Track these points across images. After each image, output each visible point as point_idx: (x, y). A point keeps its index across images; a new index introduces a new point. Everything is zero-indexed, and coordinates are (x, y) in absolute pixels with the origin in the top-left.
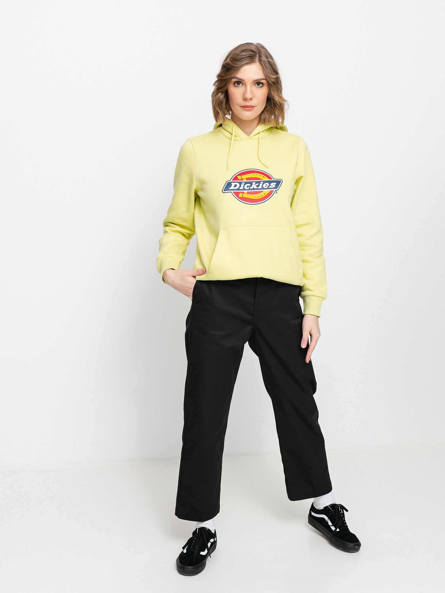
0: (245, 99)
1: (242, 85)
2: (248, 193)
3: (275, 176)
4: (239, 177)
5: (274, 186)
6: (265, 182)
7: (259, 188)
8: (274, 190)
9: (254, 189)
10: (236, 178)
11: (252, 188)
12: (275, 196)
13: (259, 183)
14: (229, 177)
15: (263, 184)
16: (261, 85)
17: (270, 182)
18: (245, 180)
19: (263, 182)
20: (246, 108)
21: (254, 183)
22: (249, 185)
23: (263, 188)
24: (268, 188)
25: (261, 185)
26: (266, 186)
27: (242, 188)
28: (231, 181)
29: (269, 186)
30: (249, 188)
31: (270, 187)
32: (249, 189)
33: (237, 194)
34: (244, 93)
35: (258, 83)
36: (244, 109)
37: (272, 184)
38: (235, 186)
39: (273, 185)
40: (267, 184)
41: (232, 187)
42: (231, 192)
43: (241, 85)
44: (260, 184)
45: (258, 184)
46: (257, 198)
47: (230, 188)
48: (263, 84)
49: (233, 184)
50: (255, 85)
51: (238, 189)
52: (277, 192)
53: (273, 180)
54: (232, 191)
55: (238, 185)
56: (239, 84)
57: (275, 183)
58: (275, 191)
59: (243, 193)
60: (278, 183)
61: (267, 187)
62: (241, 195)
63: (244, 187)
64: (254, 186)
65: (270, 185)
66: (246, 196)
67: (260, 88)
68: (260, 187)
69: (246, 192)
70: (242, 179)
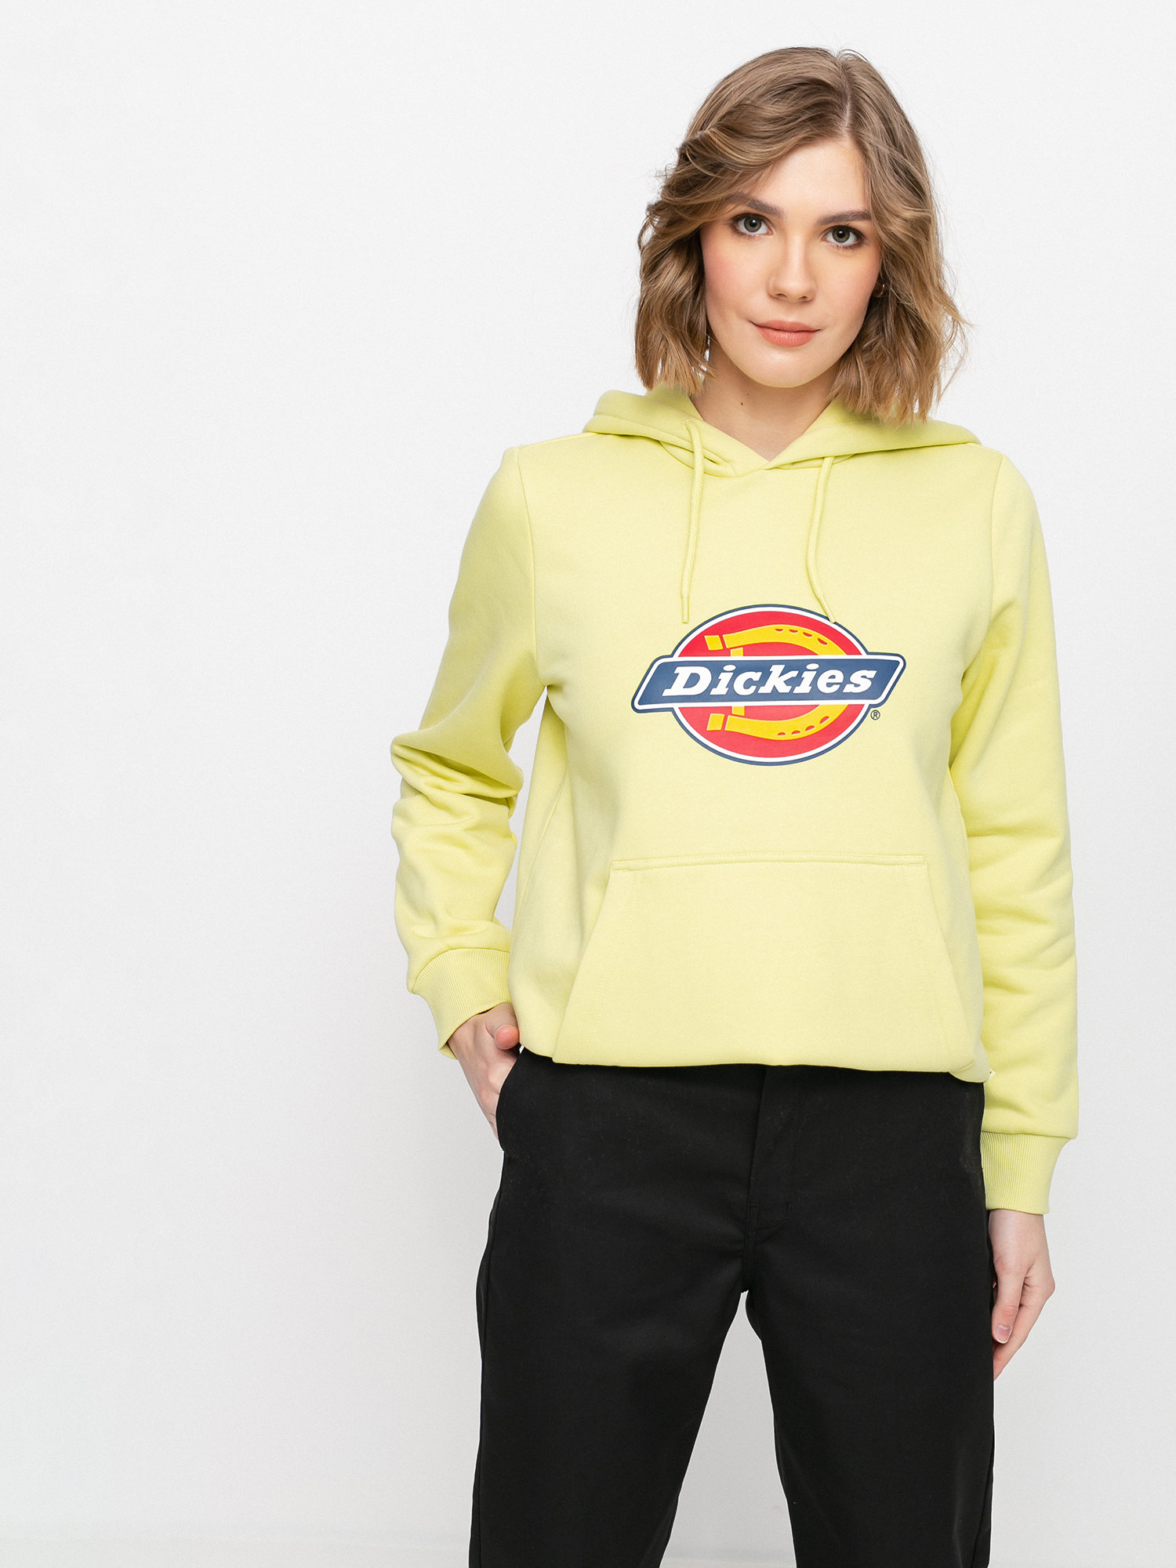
0: (779, 296)
1: (767, 234)
2: (750, 713)
3: (875, 641)
4: (713, 643)
5: (866, 685)
6: (825, 665)
7: (797, 690)
8: (867, 703)
9: (775, 695)
10: (696, 646)
11: (766, 689)
12: (867, 732)
13: (801, 667)
14: (666, 641)
15: (819, 673)
16: (851, 240)
18: (738, 656)
19: (816, 666)
20: (775, 334)
21: (777, 670)
22: (756, 676)
23: (815, 693)
24: (839, 695)
25: (808, 677)
26: (829, 685)
27: (721, 689)
28: (676, 658)
29: (842, 685)
30: (753, 688)
31: (849, 688)
32: (756, 696)
33: (697, 719)
34: (779, 269)
35: (839, 229)
36: (767, 338)
37: (856, 677)
38: (693, 680)
39: (862, 680)
40: (833, 677)
41: (678, 688)
42: (672, 710)
43: (763, 229)
44: (805, 675)
46: (789, 736)
47: (667, 693)
48: (859, 235)
49: (683, 673)
50: (824, 239)
52: (876, 713)
53: (864, 656)
54: (676, 706)
55: (705, 675)
56: (754, 225)
57: (872, 674)
58: (871, 706)
59: (727, 711)
60: (886, 670)
61: (835, 688)
62: (715, 723)
63: (731, 685)
64: (777, 680)
65: (847, 681)
67: (849, 252)
68: (804, 688)
69: (738, 706)
70: (726, 651)
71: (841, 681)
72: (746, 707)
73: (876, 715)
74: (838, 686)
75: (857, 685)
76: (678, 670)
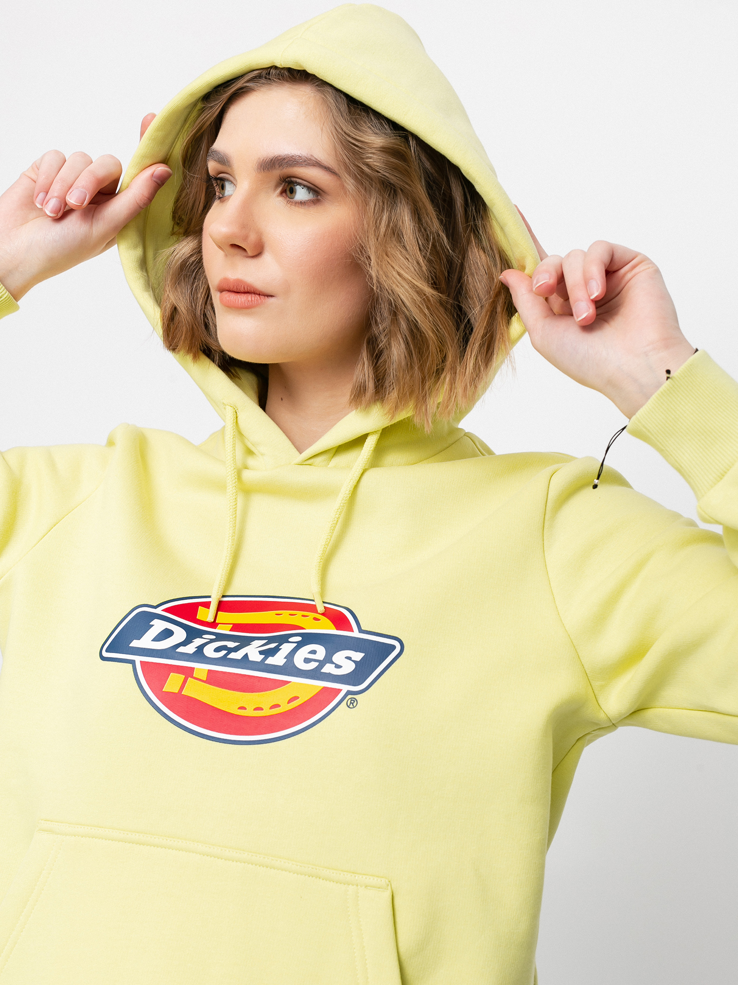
2: (213, 679)
5: (348, 668)
6: (308, 639)
7: (271, 661)
8: (345, 688)
9: (245, 662)
11: (238, 654)
13: (283, 640)
15: (300, 645)
17: (332, 644)
19: (299, 639)
22: (232, 644)
23: (289, 668)
24: (315, 674)
25: (286, 648)
26: (307, 661)
27: (190, 648)
28: (158, 611)
29: (322, 663)
30: (224, 652)
31: (328, 669)
32: (224, 661)
33: (157, 676)
37: (339, 657)
38: (167, 633)
39: (345, 661)
40: (314, 652)
41: (146, 641)
42: (133, 662)
45: (273, 645)
46: (250, 713)
47: (135, 644)
49: (159, 626)
51: (171, 653)
52: (353, 701)
53: (356, 634)
54: (138, 659)
57: (358, 656)
58: (349, 693)
59: (188, 673)
60: (377, 653)
61: (313, 665)
62: (173, 683)
64: (252, 650)
65: (328, 659)
66: (197, 690)
68: (278, 660)
69: (201, 669)
70: (214, 625)
71: (322, 659)
72: (209, 670)
73: (353, 704)
74: (317, 664)
75: (338, 667)
76: (156, 622)
